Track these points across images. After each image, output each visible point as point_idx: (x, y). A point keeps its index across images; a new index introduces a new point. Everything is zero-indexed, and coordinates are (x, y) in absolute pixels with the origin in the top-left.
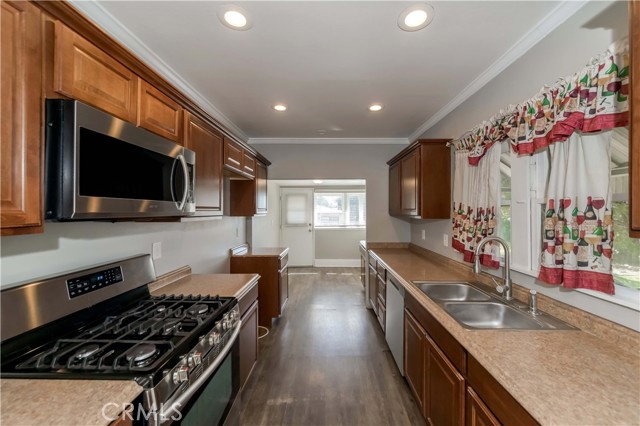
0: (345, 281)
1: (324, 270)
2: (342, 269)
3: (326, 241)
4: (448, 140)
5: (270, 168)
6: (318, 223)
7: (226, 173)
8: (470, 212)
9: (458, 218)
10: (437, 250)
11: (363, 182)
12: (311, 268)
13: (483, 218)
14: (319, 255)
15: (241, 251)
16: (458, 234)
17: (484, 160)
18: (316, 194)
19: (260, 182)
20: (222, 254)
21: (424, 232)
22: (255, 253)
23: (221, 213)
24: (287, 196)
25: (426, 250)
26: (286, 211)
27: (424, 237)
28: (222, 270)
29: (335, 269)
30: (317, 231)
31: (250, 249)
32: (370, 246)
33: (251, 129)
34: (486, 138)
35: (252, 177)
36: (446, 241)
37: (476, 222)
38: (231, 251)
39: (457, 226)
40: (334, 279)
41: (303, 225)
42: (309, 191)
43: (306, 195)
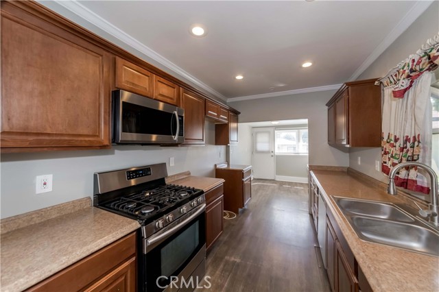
0: (297, 192)
1: (282, 183)
2: (296, 184)
3: (283, 163)
5: (239, 116)
6: (277, 152)
7: (212, 120)
8: (396, 140)
9: (387, 146)
10: (370, 174)
11: (305, 121)
12: (273, 181)
13: (409, 145)
14: (278, 172)
15: (224, 166)
16: (387, 161)
17: (411, 91)
18: (276, 131)
19: (233, 125)
20: (211, 167)
21: (359, 158)
22: (231, 168)
23: (204, 142)
24: (257, 133)
25: (361, 173)
26: (256, 143)
27: (359, 163)
28: (210, 175)
29: (290, 183)
30: (277, 156)
31: (228, 164)
32: (311, 168)
33: (228, 93)
34: (412, 71)
35: (226, 122)
36: (378, 167)
37: (402, 150)
38: (216, 165)
39: (386, 153)
40: (288, 190)
41: (268, 152)
42: (271, 130)
43: (269, 132)
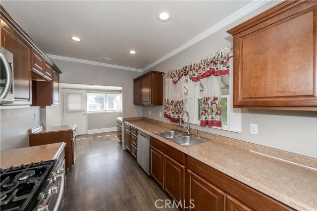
0: (108, 139)
1: (94, 136)
2: (105, 134)
3: (93, 120)
4: (163, 73)
6: (89, 110)
7: (34, 75)
8: (172, 102)
9: (167, 105)
10: (156, 119)
11: (120, 88)
12: (86, 135)
13: (178, 104)
14: (90, 127)
15: (37, 130)
16: (167, 111)
17: (178, 82)
18: (88, 94)
19: (55, 84)
20: (24, 133)
21: (150, 111)
22: (48, 130)
24: (68, 94)
25: (151, 119)
26: (67, 103)
27: (150, 114)
29: (100, 134)
30: (89, 114)
31: (44, 128)
34: (179, 74)
35: (50, 79)
36: (161, 115)
37: (175, 106)
38: (30, 131)
39: (166, 108)
40: (102, 139)
41: (81, 111)
42: (83, 92)
43: (81, 94)
